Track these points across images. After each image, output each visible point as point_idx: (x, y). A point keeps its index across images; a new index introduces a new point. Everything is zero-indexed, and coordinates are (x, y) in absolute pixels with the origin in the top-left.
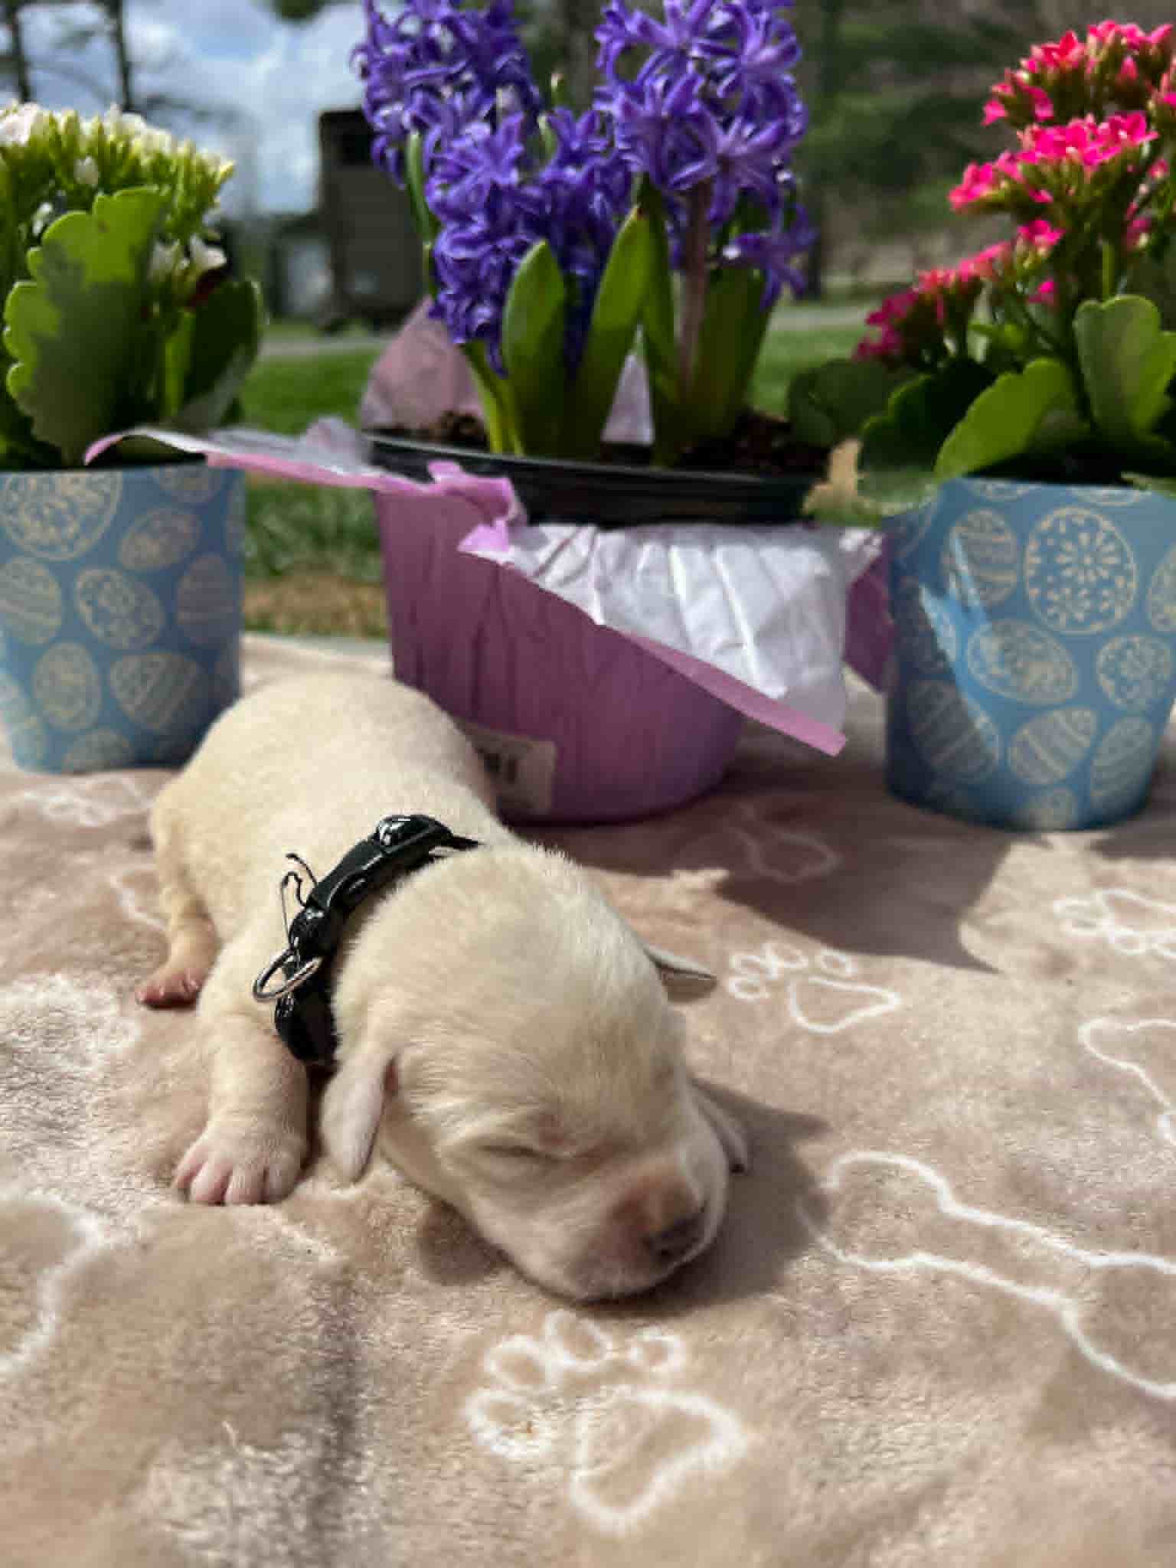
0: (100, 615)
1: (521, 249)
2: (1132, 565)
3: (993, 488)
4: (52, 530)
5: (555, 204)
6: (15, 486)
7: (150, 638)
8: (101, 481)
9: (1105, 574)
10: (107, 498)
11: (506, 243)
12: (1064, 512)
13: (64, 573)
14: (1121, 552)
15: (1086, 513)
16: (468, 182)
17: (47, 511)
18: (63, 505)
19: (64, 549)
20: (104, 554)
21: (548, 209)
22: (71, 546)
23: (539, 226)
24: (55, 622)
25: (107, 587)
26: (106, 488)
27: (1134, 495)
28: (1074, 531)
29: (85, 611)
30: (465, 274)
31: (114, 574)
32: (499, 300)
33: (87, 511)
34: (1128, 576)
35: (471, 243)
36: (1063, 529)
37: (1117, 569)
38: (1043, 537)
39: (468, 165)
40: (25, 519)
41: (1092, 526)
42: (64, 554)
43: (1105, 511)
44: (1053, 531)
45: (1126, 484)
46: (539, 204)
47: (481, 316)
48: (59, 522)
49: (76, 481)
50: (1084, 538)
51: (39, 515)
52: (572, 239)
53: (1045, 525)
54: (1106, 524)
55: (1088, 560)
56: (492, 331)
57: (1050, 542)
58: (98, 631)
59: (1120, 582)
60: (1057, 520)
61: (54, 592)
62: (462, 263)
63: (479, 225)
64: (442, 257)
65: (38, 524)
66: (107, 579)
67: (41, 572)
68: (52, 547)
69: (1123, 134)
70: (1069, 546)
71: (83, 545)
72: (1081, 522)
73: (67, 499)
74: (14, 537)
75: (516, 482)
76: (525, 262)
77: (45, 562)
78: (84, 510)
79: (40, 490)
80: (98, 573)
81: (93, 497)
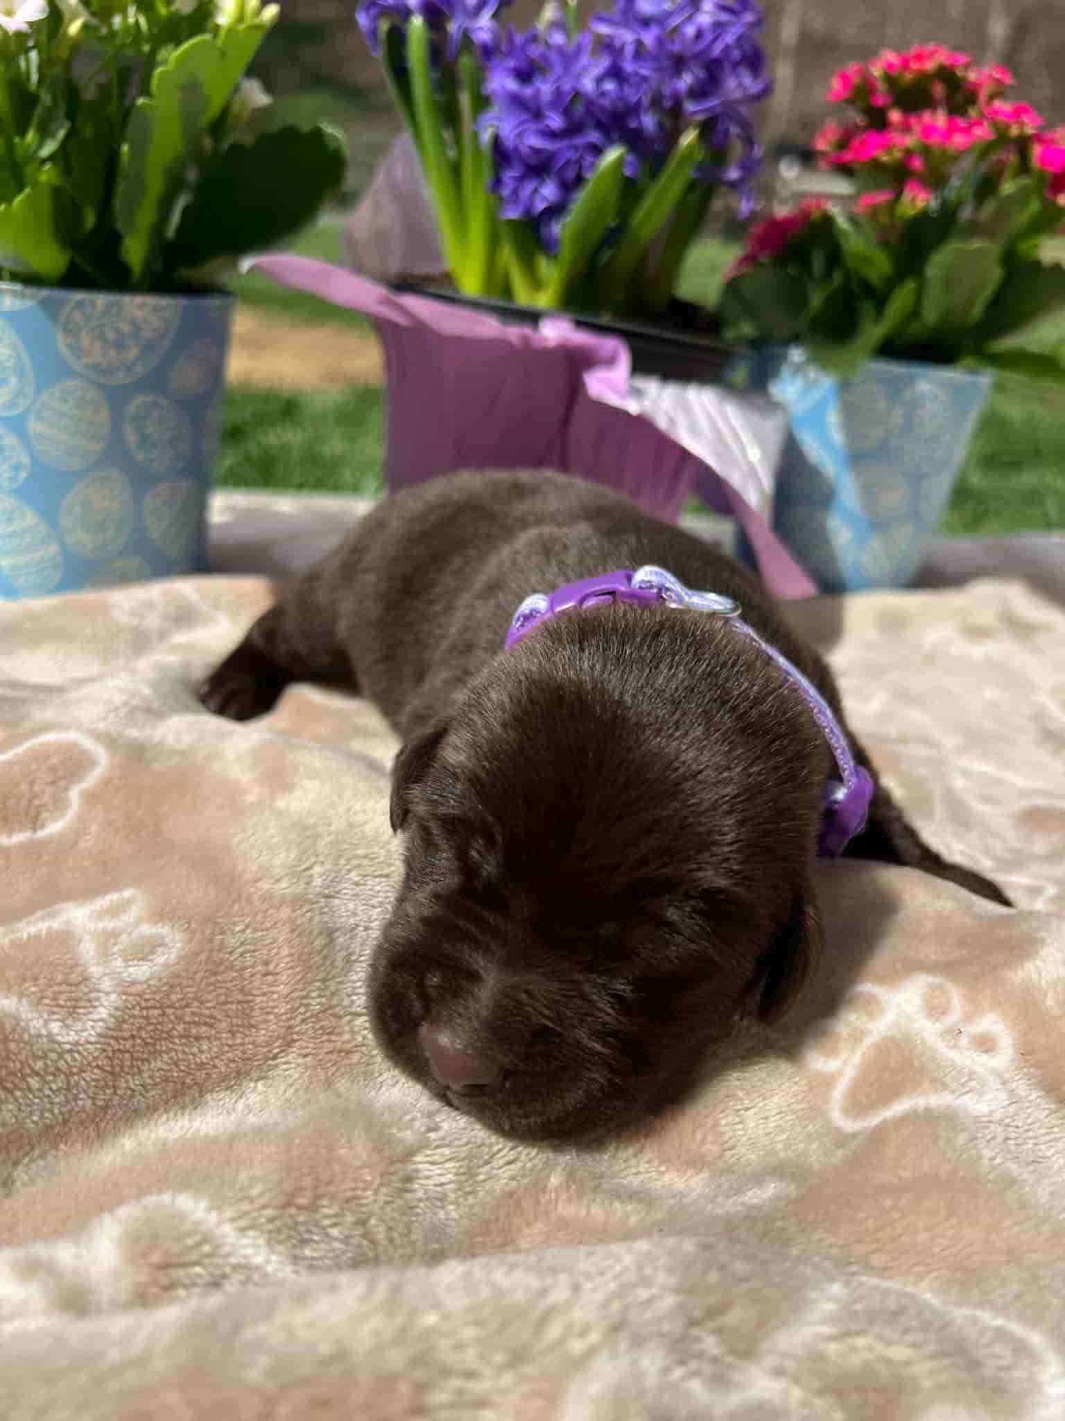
0: (144, 440)
1: (598, 150)
4: (113, 353)
6: (80, 305)
7: (181, 465)
8: (163, 309)
10: (167, 323)
11: (579, 141)
13: (117, 397)
17: (111, 335)
18: (126, 328)
19: (121, 374)
20: (156, 381)
22: (129, 369)
24: (99, 447)
25: (155, 414)
26: (166, 315)
29: (131, 437)
30: (536, 160)
31: (163, 402)
33: (150, 335)
38: (906, 404)
39: (542, 67)
40: (85, 339)
41: (936, 396)
42: (121, 378)
43: (943, 386)
44: (913, 401)
48: (120, 345)
49: (143, 306)
50: (930, 404)
51: (102, 337)
53: (908, 395)
54: (943, 396)
57: (910, 407)
58: (140, 458)
60: (915, 392)
61: (104, 414)
62: (536, 151)
63: (555, 121)
64: (511, 141)
65: (98, 345)
66: (155, 404)
67: (94, 394)
68: (108, 372)
70: (920, 410)
71: (139, 371)
73: (134, 323)
76: (601, 164)
77: (101, 386)
78: (147, 334)
79: (106, 312)
80: (149, 398)
81: (156, 322)
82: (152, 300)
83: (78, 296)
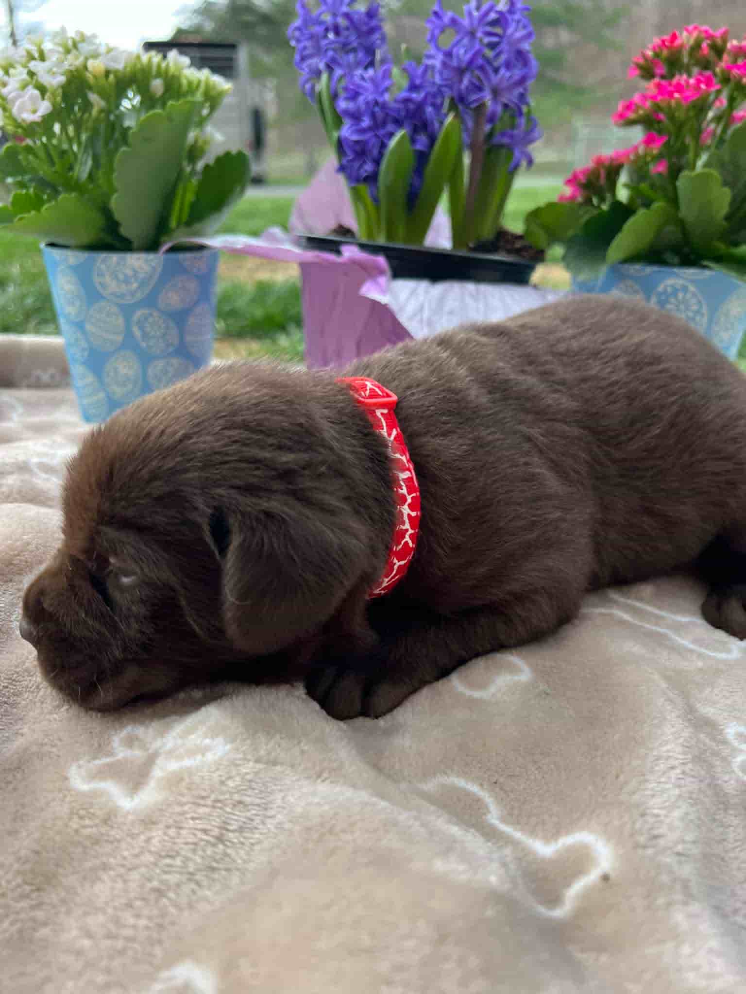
0: (145, 335)
1: (391, 135)
2: (705, 310)
3: (635, 269)
4: (123, 286)
5: (407, 111)
6: (104, 260)
7: (171, 349)
8: (152, 260)
9: (690, 314)
10: (154, 268)
11: (381, 132)
12: (670, 282)
13: (127, 311)
14: (700, 302)
15: (680, 282)
16: (361, 99)
17: (121, 277)
18: (129, 272)
19: (129, 297)
20: (150, 301)
21: (403, 113)
22: (133, 295)
23: (399, 123)
24: (120, 338)
25: (151, 320)
26: (153, 264)
27: (707, 273)
28: (675, 292)
29: (137, 333)
30: (358, 148)
31: (155, 313)
32: (377, 162)
33: (144, 275)
34: (703, 315)
35: (363, 131)
36: (669, 290)
37: (698, 312)
38: (660, 294)
39: (361, 91)
40: (108, 279)
41: (685, 289)
42: (129, 300)
43: (692, 281)
44: (665, 292)
45: (705, 267)
46: (399, 111)
47: (366, 171)
48: (127, 281)
49: (139, 259)
50: (680, 296)
51: (116, 278)
52: (415, 130)
53: (661, 288)
54: (692, 288)
55: (682, 307)
56: (372, 179)
57: (663, 298)
58: (144, 345)
59: (698, 318)
60: (666, 286)
61: (121, 321)
62: (357, 142)
63: (366, 122)
64: (346, 139)
65: (115, 283)
66: (151, 315)
67: (115, 309)
68: (122, 296)
69: (703, 86)
70: (673, 300)
71: (139, 296)
72: (678, 287)
73: (133, 269)
74: (101, 291)
75: (389, 258)
76: (393, 143)
77: (117, 304)
78: (141, 276)
79: (118, 264)
80: (146, 311)
81: (147, 268)
82: (143, 256)
83: (103, 255)
